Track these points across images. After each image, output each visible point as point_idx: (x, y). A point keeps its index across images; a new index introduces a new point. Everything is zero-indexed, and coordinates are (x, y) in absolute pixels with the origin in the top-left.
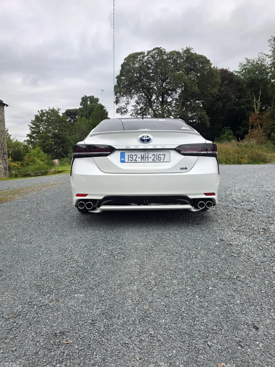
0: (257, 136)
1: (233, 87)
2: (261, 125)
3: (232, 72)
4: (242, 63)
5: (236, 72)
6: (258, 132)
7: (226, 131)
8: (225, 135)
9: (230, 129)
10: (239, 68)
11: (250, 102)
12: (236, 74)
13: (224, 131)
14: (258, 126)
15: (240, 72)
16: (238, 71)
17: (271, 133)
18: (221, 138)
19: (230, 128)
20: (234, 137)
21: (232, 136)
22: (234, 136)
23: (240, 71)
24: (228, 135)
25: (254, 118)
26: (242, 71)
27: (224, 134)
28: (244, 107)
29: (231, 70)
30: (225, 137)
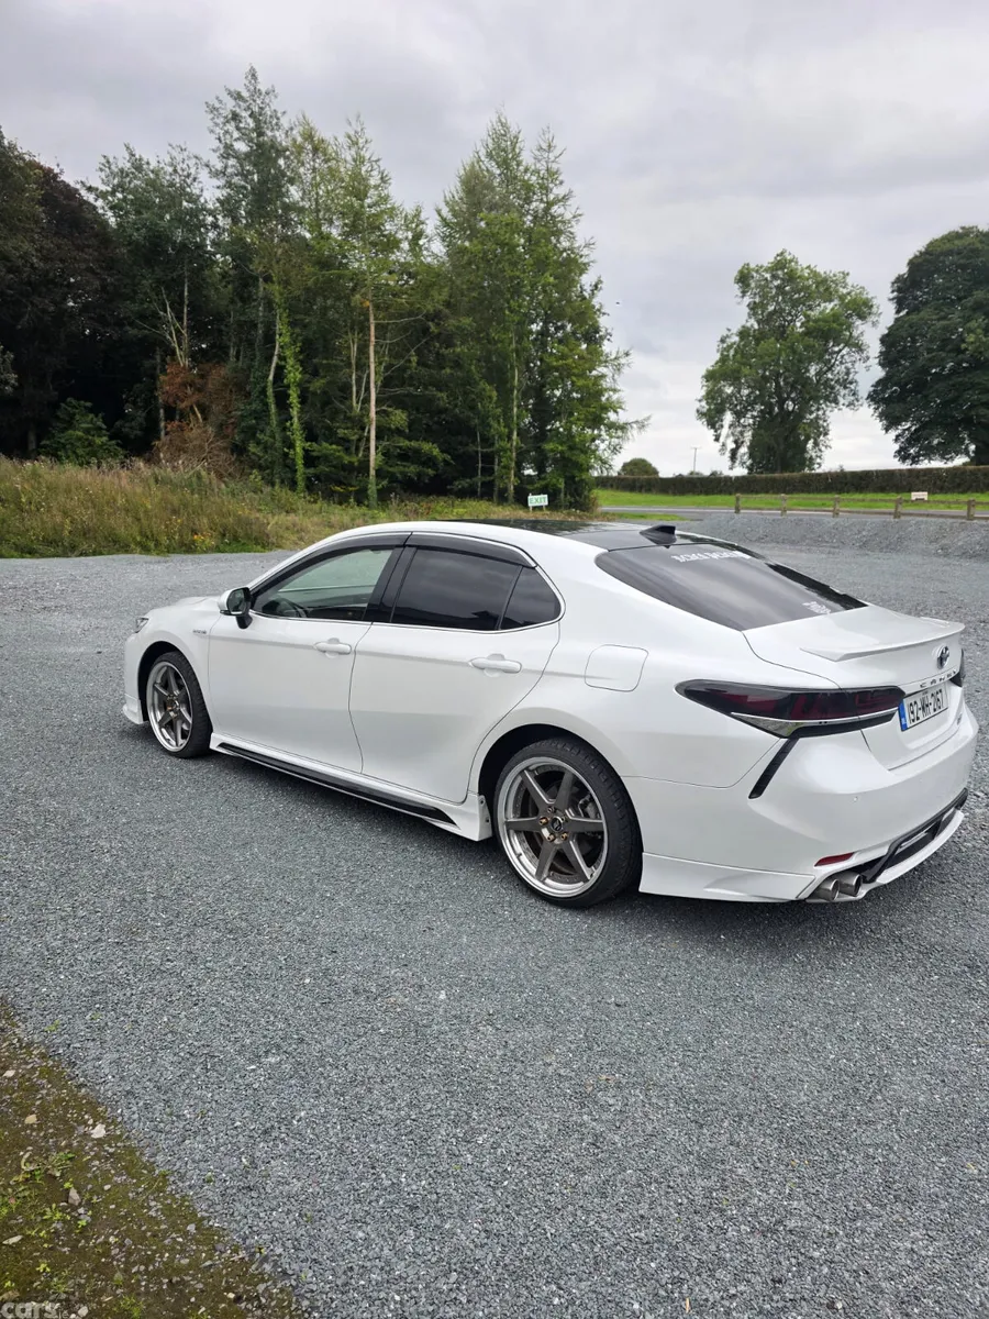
0: (201, 447)
1: (89, 246)
2: (203, 410)
3: (72, 184)
4: (111, 160)
5: (90, 189)
6: (198, 431)
7: (77, 417)
8: (80, 434)
9: (90, 410)
10: (103, 175)
11: (153, 319)
12: (90, 198)
13: (72, 416)
14: (194, 413)
15: (103, 195)
16: (97, 189)
17: (245, 442)
18: (63, 441)
19: (89, 404)
20: (114, 442)
21: (105, 439)
22: (111, 438)
23: (103, 188)
24: (87, 431)
25: (178, 380)
26: (113, 193)
27: (70, 423)
28: (135, 331)
29: (69, 178)
30: (79, 439)
